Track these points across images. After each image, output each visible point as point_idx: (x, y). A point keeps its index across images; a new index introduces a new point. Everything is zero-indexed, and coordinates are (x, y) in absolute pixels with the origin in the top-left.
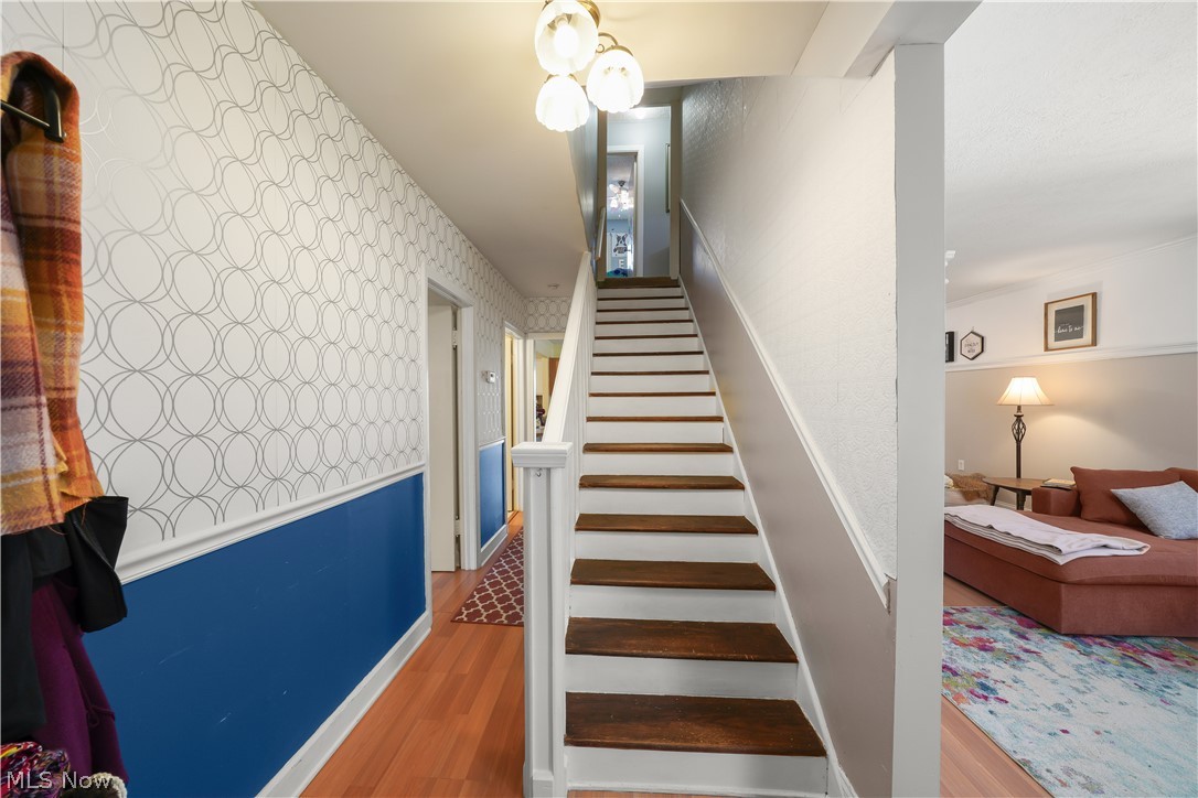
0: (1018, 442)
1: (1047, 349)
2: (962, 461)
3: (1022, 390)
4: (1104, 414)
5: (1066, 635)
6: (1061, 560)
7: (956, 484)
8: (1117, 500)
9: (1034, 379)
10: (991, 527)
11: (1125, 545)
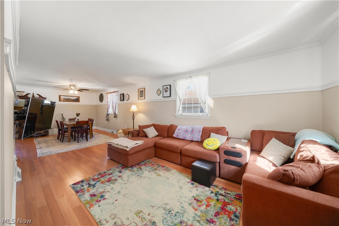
0: (133, 120)
1: (138, 99)
2: (126, 126)
3: (134, 108)
4: (146, 113)
5: (130, 167)
6: (128, 150)
7: (123, 132)
8: (144, 131)
9: (136, 106)
10: (118, 144)
11: (140, 142)
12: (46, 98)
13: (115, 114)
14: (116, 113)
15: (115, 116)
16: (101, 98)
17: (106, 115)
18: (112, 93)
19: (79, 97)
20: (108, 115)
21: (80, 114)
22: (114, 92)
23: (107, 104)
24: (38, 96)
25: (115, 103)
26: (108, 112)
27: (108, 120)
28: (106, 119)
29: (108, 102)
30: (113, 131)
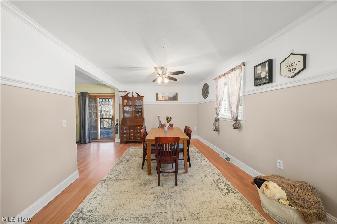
12: (143, 97)
13: (236, 120)
14: (239, 118)
15: (237, 125)
16: (205, 91)
17: (214, 121)
18: (227, 73)
19: (177, 93)
20: (217, 120)
21: (171, 118)
22: (232, 70)
23: (217, 100)
24: (137, 95)
25: (237, 94)
26: (217, 114)
27: (217, 130)
28: (214, 127)
29: (217, 96)
30: (230, 156)
